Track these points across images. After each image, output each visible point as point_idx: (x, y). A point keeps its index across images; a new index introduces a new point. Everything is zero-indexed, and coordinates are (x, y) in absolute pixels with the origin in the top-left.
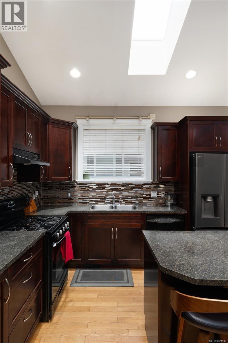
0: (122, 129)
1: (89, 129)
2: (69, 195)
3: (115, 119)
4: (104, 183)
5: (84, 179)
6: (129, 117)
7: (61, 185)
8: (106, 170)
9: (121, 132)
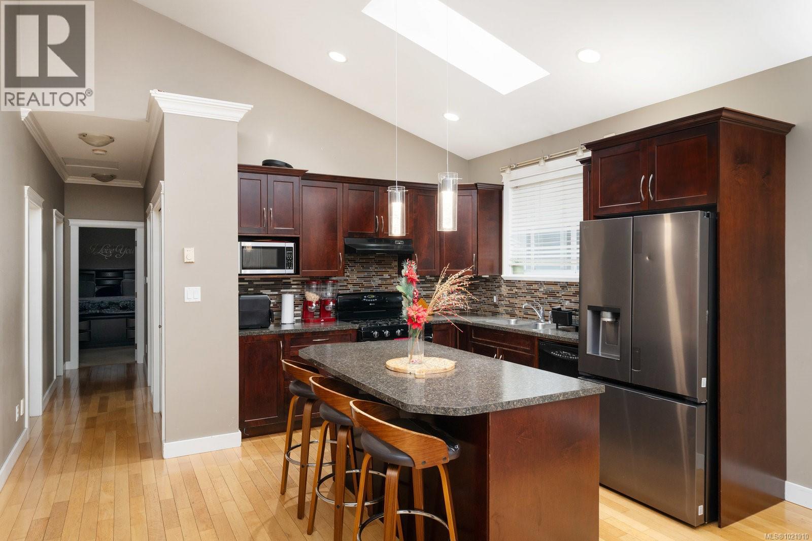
0: (564, 177)
1: (520, 187)
2: (495, 299)
3: (542, 162)
4: (535, 281)
5: (514, 273)
6: (568, 152)
7: (487, 283)
8: (543, 258)
9: (562, 184)
